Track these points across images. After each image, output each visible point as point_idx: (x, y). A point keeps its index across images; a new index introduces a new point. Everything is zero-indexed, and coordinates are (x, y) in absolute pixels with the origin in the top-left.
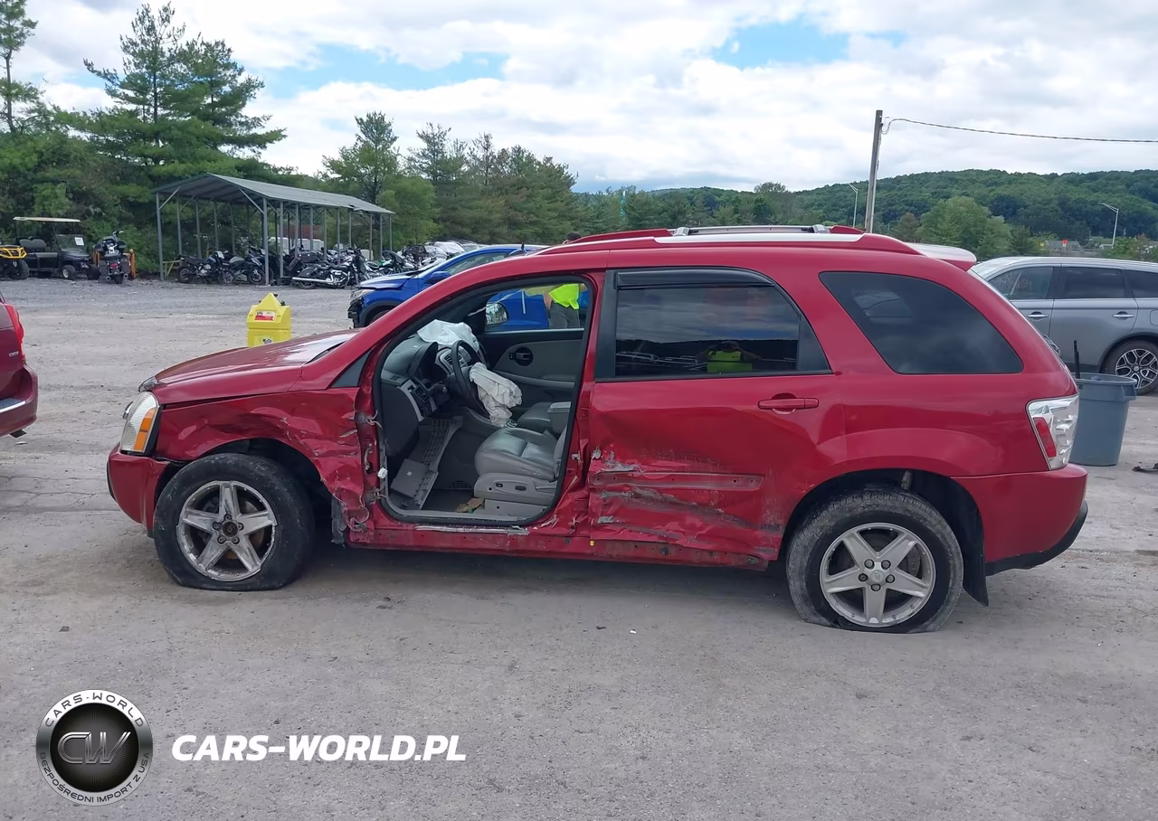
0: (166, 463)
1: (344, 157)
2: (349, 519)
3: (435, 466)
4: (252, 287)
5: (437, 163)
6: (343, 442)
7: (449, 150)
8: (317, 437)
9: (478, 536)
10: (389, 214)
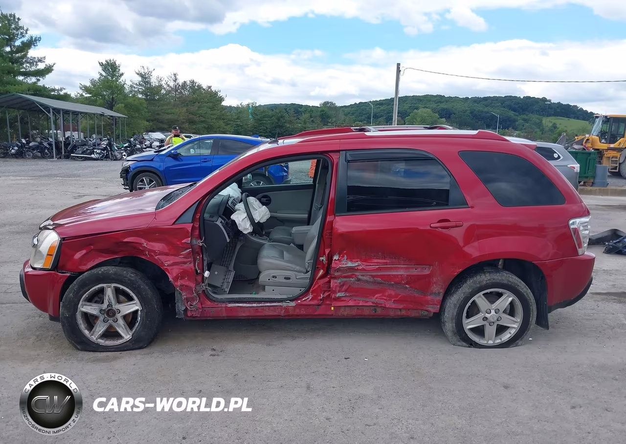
0: (68, 274)
1: (92, 84)
2: (187, 303)
3: (231, 267)
4: (45, 160)
5: (147, 89)
6: (183, 257)
7: (154, 82)
8: (167, 254)
9: (265, 308)
10: (125, 118)
